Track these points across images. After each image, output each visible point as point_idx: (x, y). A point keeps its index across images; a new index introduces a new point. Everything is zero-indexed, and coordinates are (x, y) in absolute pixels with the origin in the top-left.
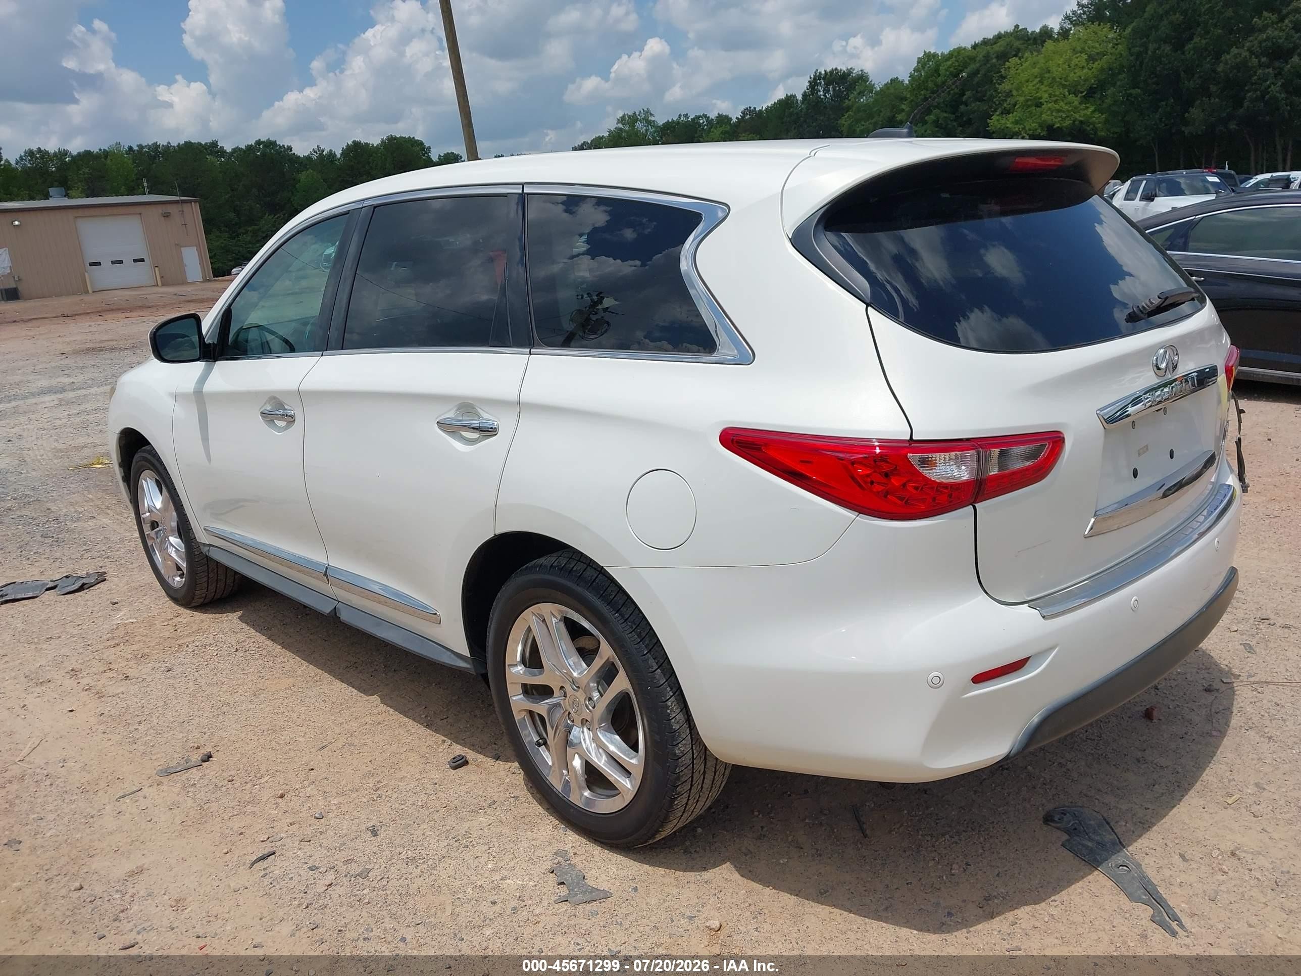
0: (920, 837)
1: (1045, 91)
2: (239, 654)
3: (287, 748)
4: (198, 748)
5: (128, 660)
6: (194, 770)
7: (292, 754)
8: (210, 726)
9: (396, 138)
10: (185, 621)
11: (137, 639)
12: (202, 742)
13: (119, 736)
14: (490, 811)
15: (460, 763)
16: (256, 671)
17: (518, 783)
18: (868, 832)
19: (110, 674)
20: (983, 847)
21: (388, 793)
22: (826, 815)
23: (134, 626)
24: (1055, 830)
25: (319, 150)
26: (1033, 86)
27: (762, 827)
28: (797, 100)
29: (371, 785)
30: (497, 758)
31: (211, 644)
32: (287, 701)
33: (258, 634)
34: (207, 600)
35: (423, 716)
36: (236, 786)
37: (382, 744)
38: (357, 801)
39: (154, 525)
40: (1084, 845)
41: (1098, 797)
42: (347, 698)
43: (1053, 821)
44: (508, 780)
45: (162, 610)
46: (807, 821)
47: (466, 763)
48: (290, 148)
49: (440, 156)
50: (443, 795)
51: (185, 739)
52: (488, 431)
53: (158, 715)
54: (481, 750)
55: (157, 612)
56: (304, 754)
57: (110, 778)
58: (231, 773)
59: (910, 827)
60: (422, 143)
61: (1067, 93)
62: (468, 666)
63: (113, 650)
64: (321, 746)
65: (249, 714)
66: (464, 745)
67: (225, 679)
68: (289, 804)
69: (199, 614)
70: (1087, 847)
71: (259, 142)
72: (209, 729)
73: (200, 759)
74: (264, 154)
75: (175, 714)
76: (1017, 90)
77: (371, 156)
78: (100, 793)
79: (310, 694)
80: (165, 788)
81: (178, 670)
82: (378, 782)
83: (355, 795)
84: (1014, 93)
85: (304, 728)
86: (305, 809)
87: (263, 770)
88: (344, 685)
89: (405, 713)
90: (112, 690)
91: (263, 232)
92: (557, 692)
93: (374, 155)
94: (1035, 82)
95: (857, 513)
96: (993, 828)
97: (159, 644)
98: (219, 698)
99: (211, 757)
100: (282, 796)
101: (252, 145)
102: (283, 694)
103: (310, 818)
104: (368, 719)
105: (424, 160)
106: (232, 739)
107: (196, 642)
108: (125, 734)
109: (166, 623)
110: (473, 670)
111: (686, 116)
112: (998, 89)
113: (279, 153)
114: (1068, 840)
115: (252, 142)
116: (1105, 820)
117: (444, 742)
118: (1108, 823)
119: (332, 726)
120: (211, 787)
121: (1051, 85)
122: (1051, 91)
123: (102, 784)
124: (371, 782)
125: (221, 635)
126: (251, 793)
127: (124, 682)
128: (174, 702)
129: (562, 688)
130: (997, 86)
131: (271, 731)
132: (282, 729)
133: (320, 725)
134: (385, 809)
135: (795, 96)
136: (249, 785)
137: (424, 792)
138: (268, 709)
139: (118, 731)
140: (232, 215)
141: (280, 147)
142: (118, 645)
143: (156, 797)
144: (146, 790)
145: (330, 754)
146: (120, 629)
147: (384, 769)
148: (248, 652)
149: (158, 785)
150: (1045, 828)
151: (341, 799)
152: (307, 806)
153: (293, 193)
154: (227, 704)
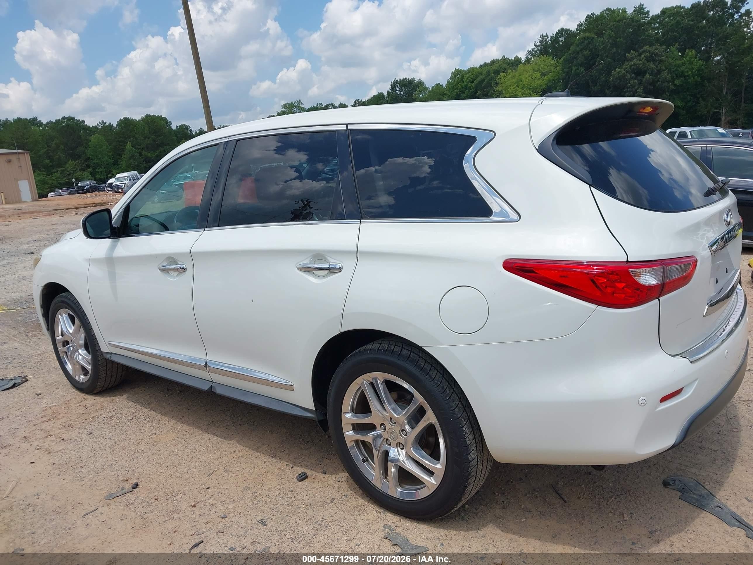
0: (597, 500)
1: (520, 91)
2: (135, 420)
3: (187, 476)
4: (127, 480)
5: (60, 429)
6: (129, 494)
7: (192, 479)
8: (130, 466)
9: (150, 116)
10: (91, 403)
11: (61, 415)
12: (128, 476)
13: (70, 477)
14: (333, 505)
15: (303, 477)
16: (149, 430)
17: (344, 487)
18: (566, 499)
19: (51, 438)
20: (635, 503)
21: (263, 499)
22: (537, 491)
23: (57, 407)
24: (672, 490)
25: (103, 123)
26: (514, 88)
27: (503, 502)
28: (384, 95)
29: (251, 495)
30: (325, 473)
31: (113, 416)
32: (176, 447)
33: (143, 408)
34: (104, 389)
35: (269, 451)
36: (162, 501)
37: (248, 469)
38: (245, 505)
39: (66, 343)
40: (693, 497)
41: (687, 470)
42: (215, 443)
43: (670, 485)
44: (337, 485)
45: (72, 397)
46: (528, 496)
47: (307, 477)
48: (84, 122)
49: (177, 126)
50: (299, 498)
51: (116, 476)
52: (334, 270)
53: (92, 461)
54: (313, 468)
55: (69, 398)
56: (200, 479)
57: (73, 503)
58: (155, 494)
59: (589, 494)
60: (166, 119)
61: (532, 93)
62: (313, 416)
63: (47, 424)
64: (209, 473)
65: (154, 457)
66: (301, 466)
67: (130, 437)
68: (201, 510)
69: (99, 398)
70: (695, 498)
71: (64, 118)
72: (130, 468)
73: (131, 487)
74: (68, 125)
75: (104, 460)
76: (505, 91)
77: (136, 126)
78: (70, 513)
79: (190, 442)
80: (112, 507)
81: (96, 433)
82: (254, 493)
83: (242, 502)
84: (504, 92)
85: (194, 463)
86: (212, 513)
87: (176, 491)
88: (210, 436)
89: (256, 450)
90: (56, 448)
91: (68, 171)
92: (378, 427)
93: (137, 126)
94: (514, 87)
95: (597, 306)
96: (637, 491)
97: (78, 418)
98: (130, 449)
99: (137, 485)
100: (194, 506)
101: (59, 120)
102: (173, 444)
103: (218, 518)
104: (233, 455)
105: (168, 129)
106: (148, 473)
107: (103, 415)
108: (74, 475)
109: (79, 405)
110: (316, 418)
111: (321, 104)
112: (495, 89)
113: (77, 124)
114: (681, 495)
115: (60, 118)
116: (697, 482)
117: (287, 465)
118: (700, 484)
119: (212, 461)
120: (144, 504)
121: (523, 88)
122: (523, 91)
123: (69, 508)
124: (250, 493)
125: (118, 410)
126: (173, 506)
127: (62, 443)
128: (101, 453)
129: (382, 424)
130: (494, 88)
131: (172, 467)
132: (179, 464)
133: (203, 461)
134: (265, 509)
135: (383, 93)
136: (170, 501)
137: (286, 496)
138: (165, 453)
139: (68, 473)
140: (48, 161)
141: (77, 121)
142: (50, 420)
143: (109, 513)
144: (100, 509)
145: (217, 478)
146: (48, 410)
147: (255, 485)
148: (140, 420)
149: (108, 505)
150: (666, 489)
151: (234, 505)
152: (213, 511)
153: (86, 148)
154: (138, 452)
